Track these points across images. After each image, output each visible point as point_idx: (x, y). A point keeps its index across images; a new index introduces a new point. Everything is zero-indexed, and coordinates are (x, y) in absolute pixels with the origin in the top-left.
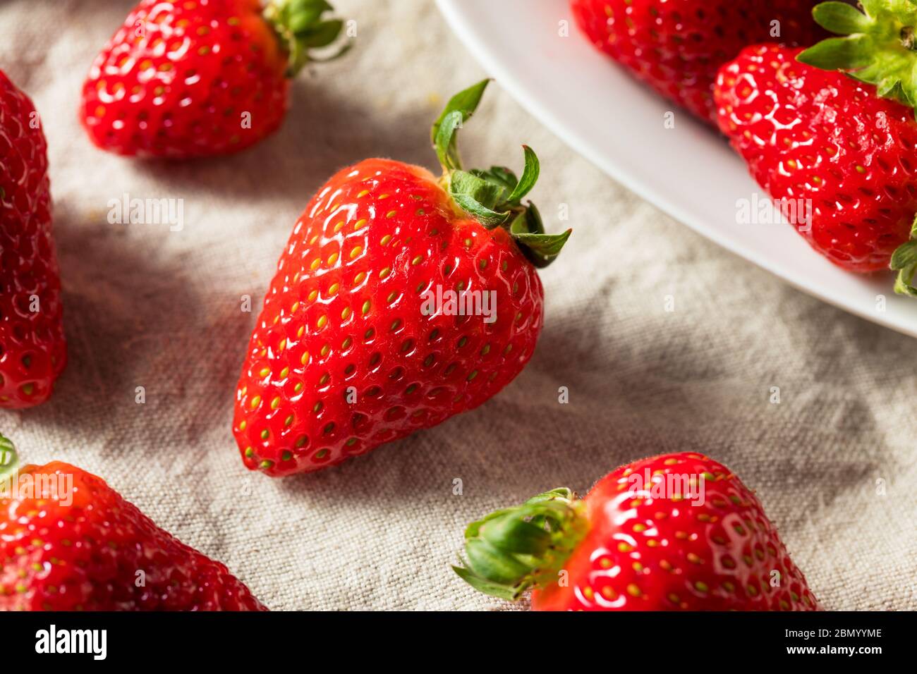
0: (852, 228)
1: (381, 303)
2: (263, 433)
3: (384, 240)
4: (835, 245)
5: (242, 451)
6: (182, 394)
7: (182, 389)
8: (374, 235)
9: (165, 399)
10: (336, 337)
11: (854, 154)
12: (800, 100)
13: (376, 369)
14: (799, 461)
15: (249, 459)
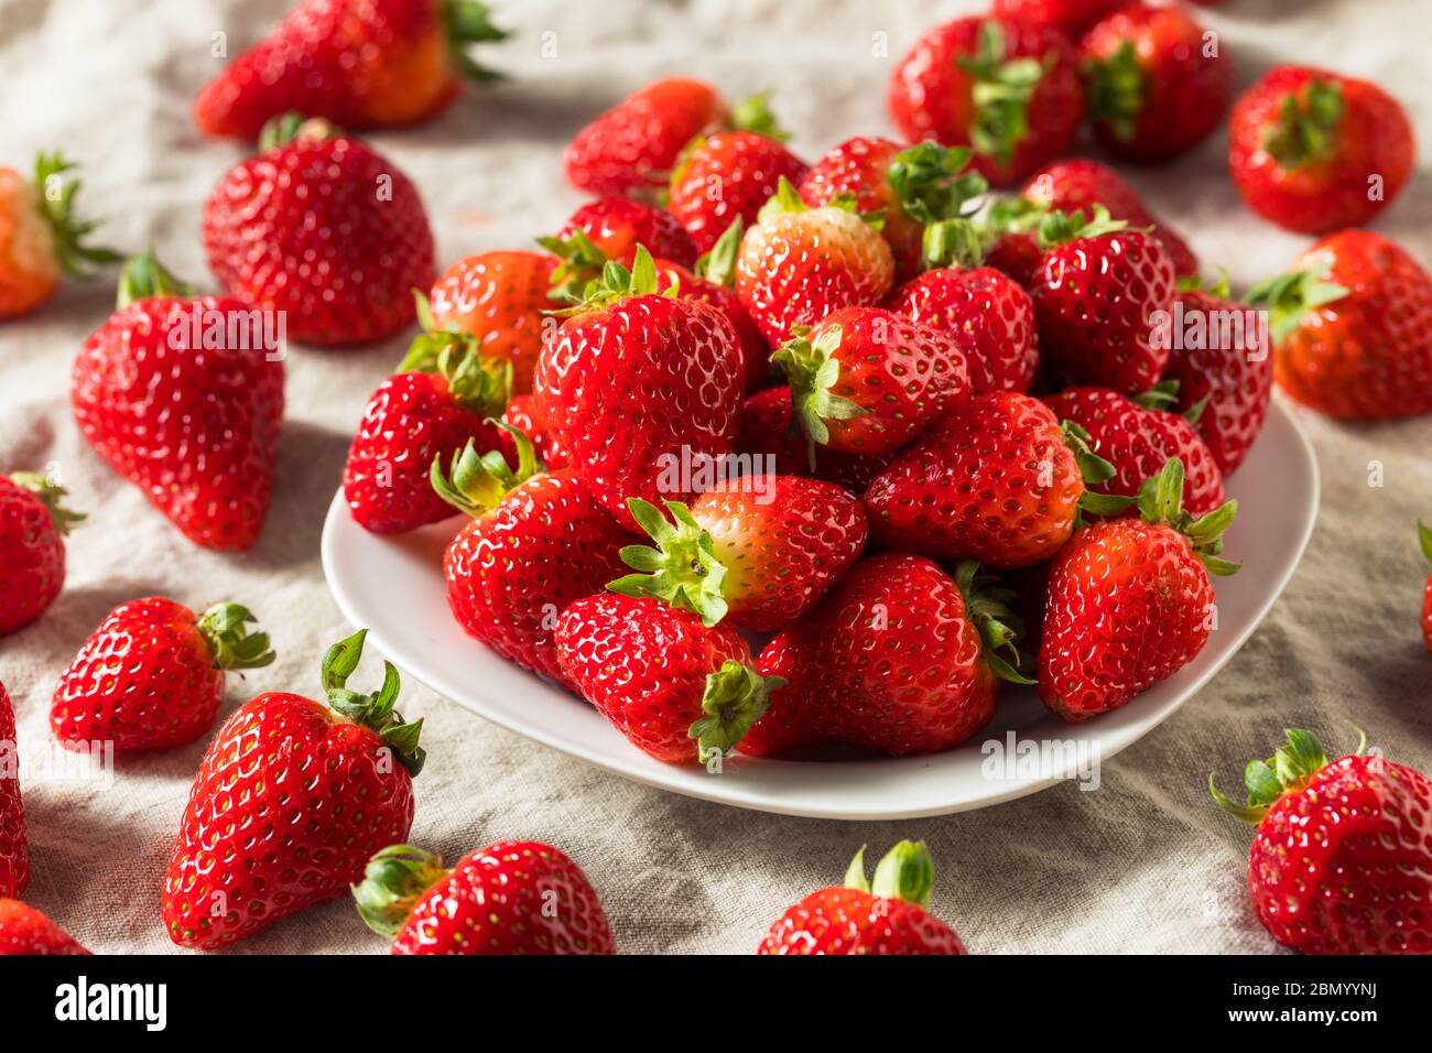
0: (656, 709)
1: (270, 780)
2: (184, 906)
3: (271, 734)
4: (646, 728)
5: (169, 924)
6: (126, 905)
7: (126, 900)
8: (264, 732)
9: (111, 907)
10: (237, 815)
11: (652, 650)
12: (614, 620)
13: (270, 835)
14: (636, 916)
15: (175, 933)
